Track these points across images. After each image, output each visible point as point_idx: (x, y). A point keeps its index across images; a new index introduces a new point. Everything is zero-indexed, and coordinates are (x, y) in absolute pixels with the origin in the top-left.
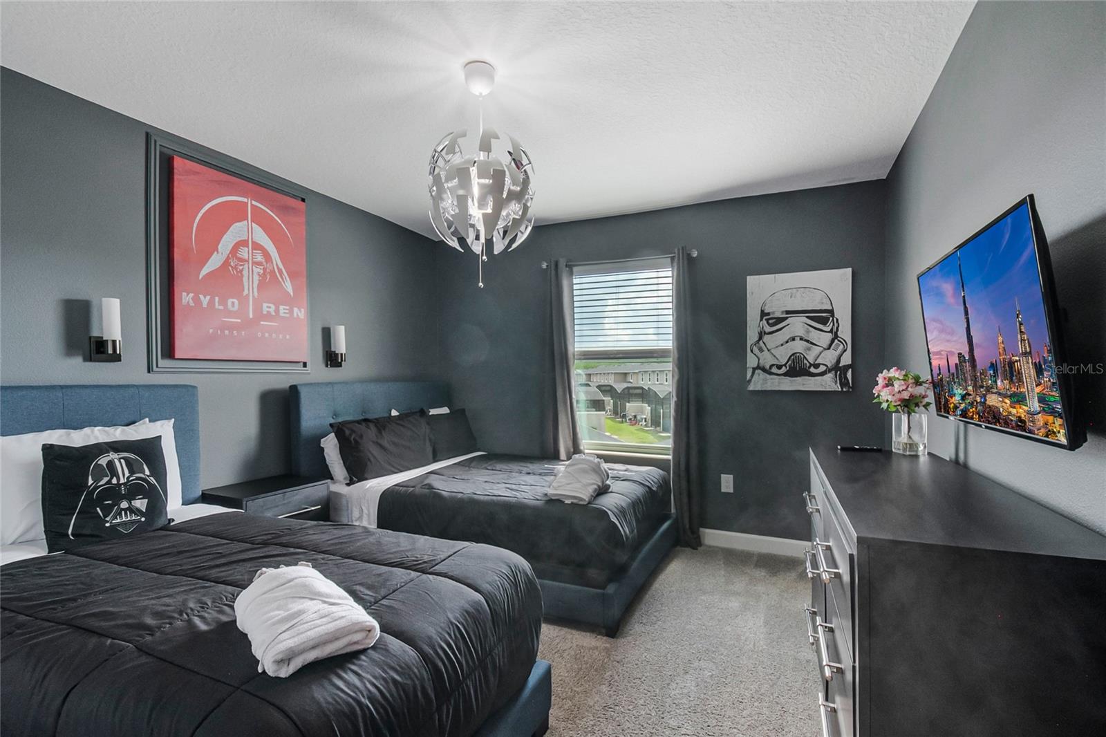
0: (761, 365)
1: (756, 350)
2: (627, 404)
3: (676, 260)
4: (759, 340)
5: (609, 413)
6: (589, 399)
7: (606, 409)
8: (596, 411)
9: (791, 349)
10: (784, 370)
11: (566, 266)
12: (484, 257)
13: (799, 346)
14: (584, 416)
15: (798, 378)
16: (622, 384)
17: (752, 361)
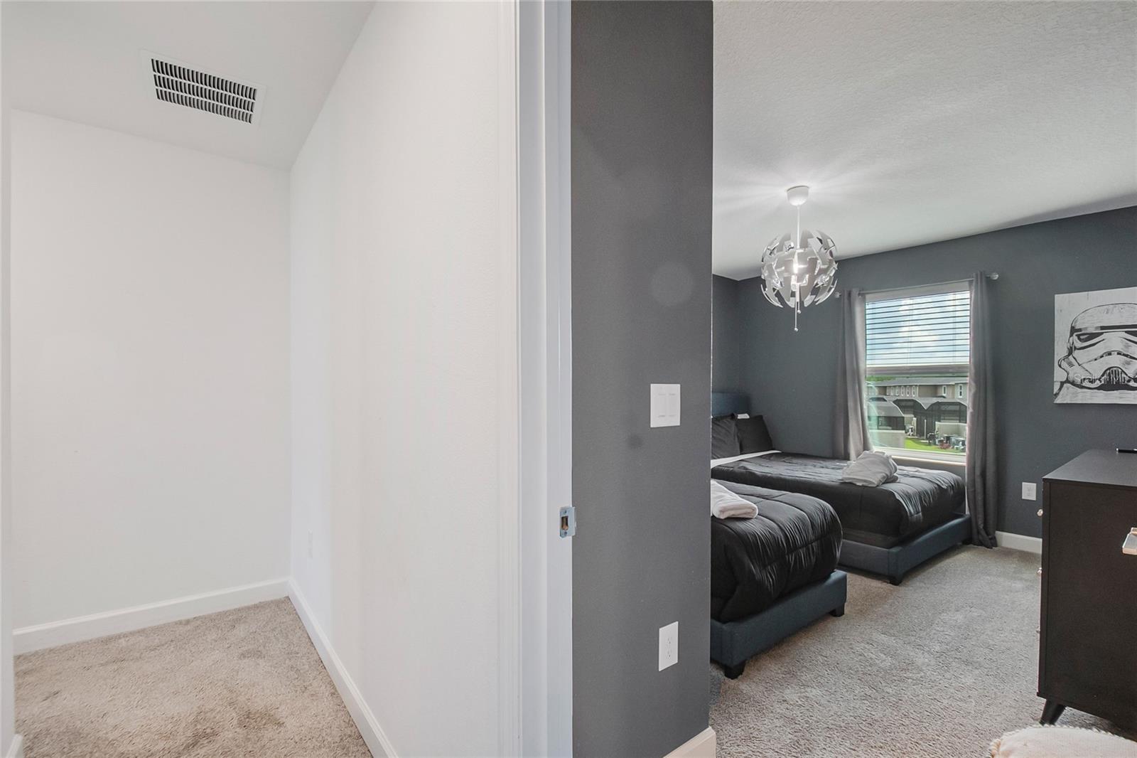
0: (1071, 379)
1: (1064, 364)
2: (937, 423)
3: (974, 283)
4: (1069, 355)
5: (910, 432)
6: (883, 414)
7: (907, 428)
8: (893, 429)
9: (1107, 363)
10: (1098, 384)
11: (859, 294)
12: (799, 311)
13: (1115, 361)
14: (873, 432)
15: (1115, 392)
16: (930, 398)
17: (1059, 375)
